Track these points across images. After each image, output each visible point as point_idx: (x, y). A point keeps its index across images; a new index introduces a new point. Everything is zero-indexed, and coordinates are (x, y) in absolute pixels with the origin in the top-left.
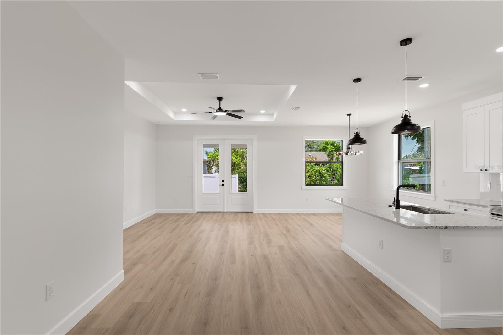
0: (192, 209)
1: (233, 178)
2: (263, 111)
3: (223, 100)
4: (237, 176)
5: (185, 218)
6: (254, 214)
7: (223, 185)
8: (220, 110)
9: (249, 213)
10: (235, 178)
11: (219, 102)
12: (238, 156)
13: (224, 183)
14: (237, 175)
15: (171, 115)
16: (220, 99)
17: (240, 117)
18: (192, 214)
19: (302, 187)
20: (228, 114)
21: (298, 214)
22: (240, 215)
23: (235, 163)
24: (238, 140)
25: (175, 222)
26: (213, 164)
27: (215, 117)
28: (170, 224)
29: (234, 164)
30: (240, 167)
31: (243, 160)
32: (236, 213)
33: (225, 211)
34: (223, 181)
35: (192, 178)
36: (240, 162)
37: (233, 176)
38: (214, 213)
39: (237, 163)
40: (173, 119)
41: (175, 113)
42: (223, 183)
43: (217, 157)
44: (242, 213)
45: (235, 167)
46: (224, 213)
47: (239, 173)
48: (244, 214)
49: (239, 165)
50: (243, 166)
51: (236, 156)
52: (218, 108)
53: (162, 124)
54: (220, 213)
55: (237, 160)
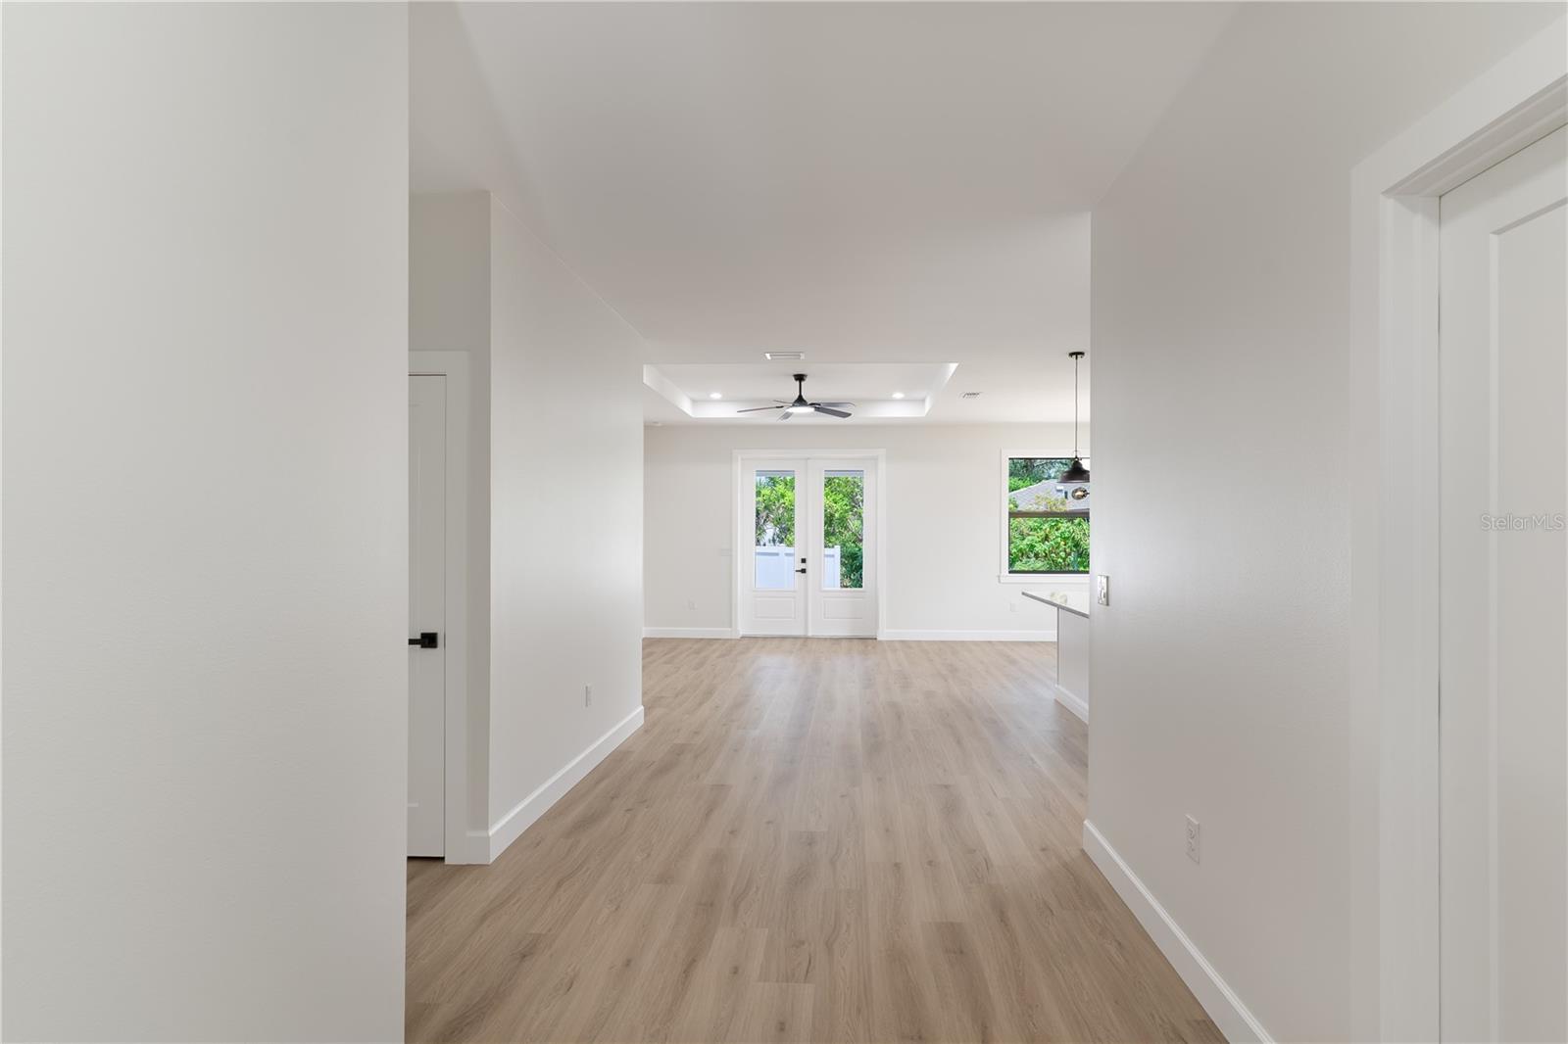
0: (731, 627)
1: (828, 556)
2: (898, 395)
3: (807, 379)
4: (837, 550)
5: (714, 647)
6: (880, 641)
7: (803, 571)
8: (800, 401)
9: (867, 641)
10: (833, 556)
11: (798, 382)
12: (841, 496)
13: (808, 566)
14: (838, 548)
15: (686, 407)
16: (800, 378)
17: (846, 415)
18: (731, 640)
19: (999, 577)
20: (817, 409)
21: (990, 642)
22: (844, 643)
23: (832, 515)
24: (840, 460)
25: (697, 652)
26: (767, 517)
27: (787, 416)
28: (687, 656)
29: (829, 520)
30: (846, 528)
31: (854, 507)
32: (837, 640)
33: (810, 634)
34: (804, 561)
35: (728, 553)
36: (846, 511)
37: (828, 551)
38: (783, 638)
39: (837, 515)
40: (691, 417)
41: (694, 401)
42: (803, 566)
43: (782, 501)
44: (850, 639)
45: (833, 526)
46: (806, 638)
47: (843, 545)
48: (856, 641)
49: (843, 521)
50: (853, 524)
51: (833, 497)
52: (797, 397)
53: (659, 425)
54: (796, 638)
55: (839, 508)
